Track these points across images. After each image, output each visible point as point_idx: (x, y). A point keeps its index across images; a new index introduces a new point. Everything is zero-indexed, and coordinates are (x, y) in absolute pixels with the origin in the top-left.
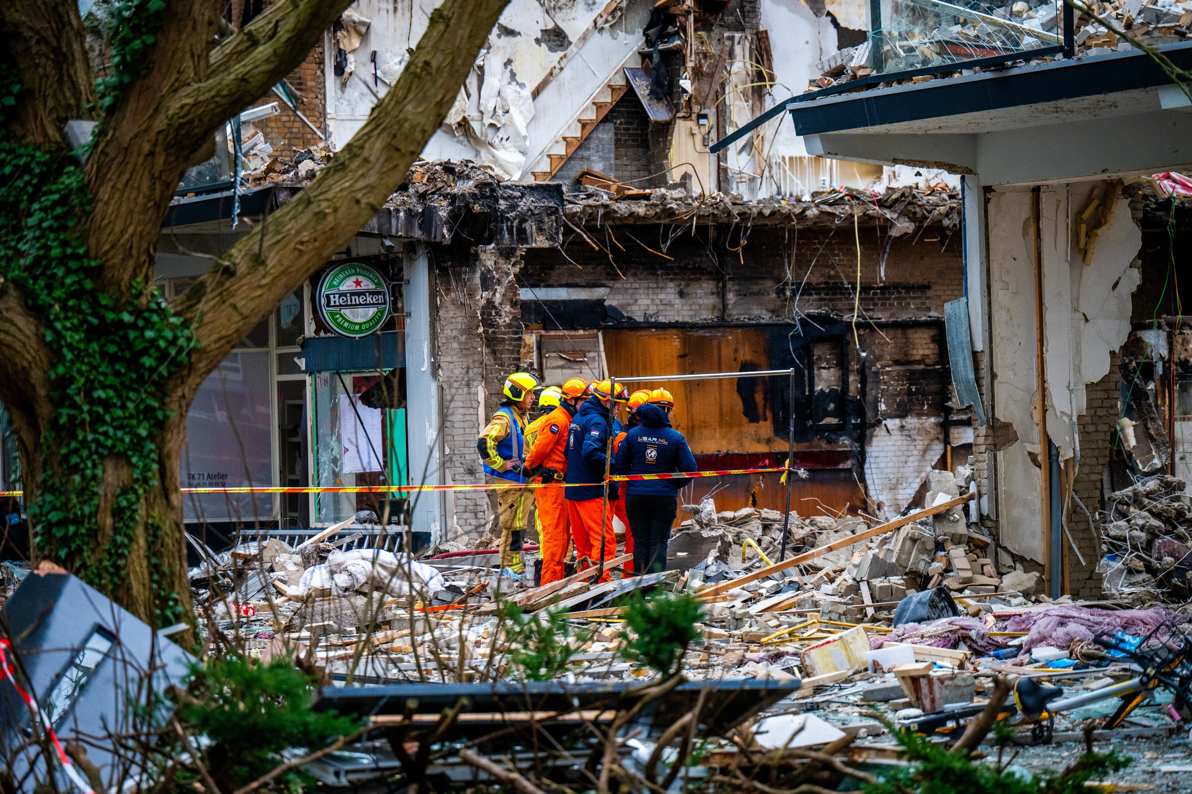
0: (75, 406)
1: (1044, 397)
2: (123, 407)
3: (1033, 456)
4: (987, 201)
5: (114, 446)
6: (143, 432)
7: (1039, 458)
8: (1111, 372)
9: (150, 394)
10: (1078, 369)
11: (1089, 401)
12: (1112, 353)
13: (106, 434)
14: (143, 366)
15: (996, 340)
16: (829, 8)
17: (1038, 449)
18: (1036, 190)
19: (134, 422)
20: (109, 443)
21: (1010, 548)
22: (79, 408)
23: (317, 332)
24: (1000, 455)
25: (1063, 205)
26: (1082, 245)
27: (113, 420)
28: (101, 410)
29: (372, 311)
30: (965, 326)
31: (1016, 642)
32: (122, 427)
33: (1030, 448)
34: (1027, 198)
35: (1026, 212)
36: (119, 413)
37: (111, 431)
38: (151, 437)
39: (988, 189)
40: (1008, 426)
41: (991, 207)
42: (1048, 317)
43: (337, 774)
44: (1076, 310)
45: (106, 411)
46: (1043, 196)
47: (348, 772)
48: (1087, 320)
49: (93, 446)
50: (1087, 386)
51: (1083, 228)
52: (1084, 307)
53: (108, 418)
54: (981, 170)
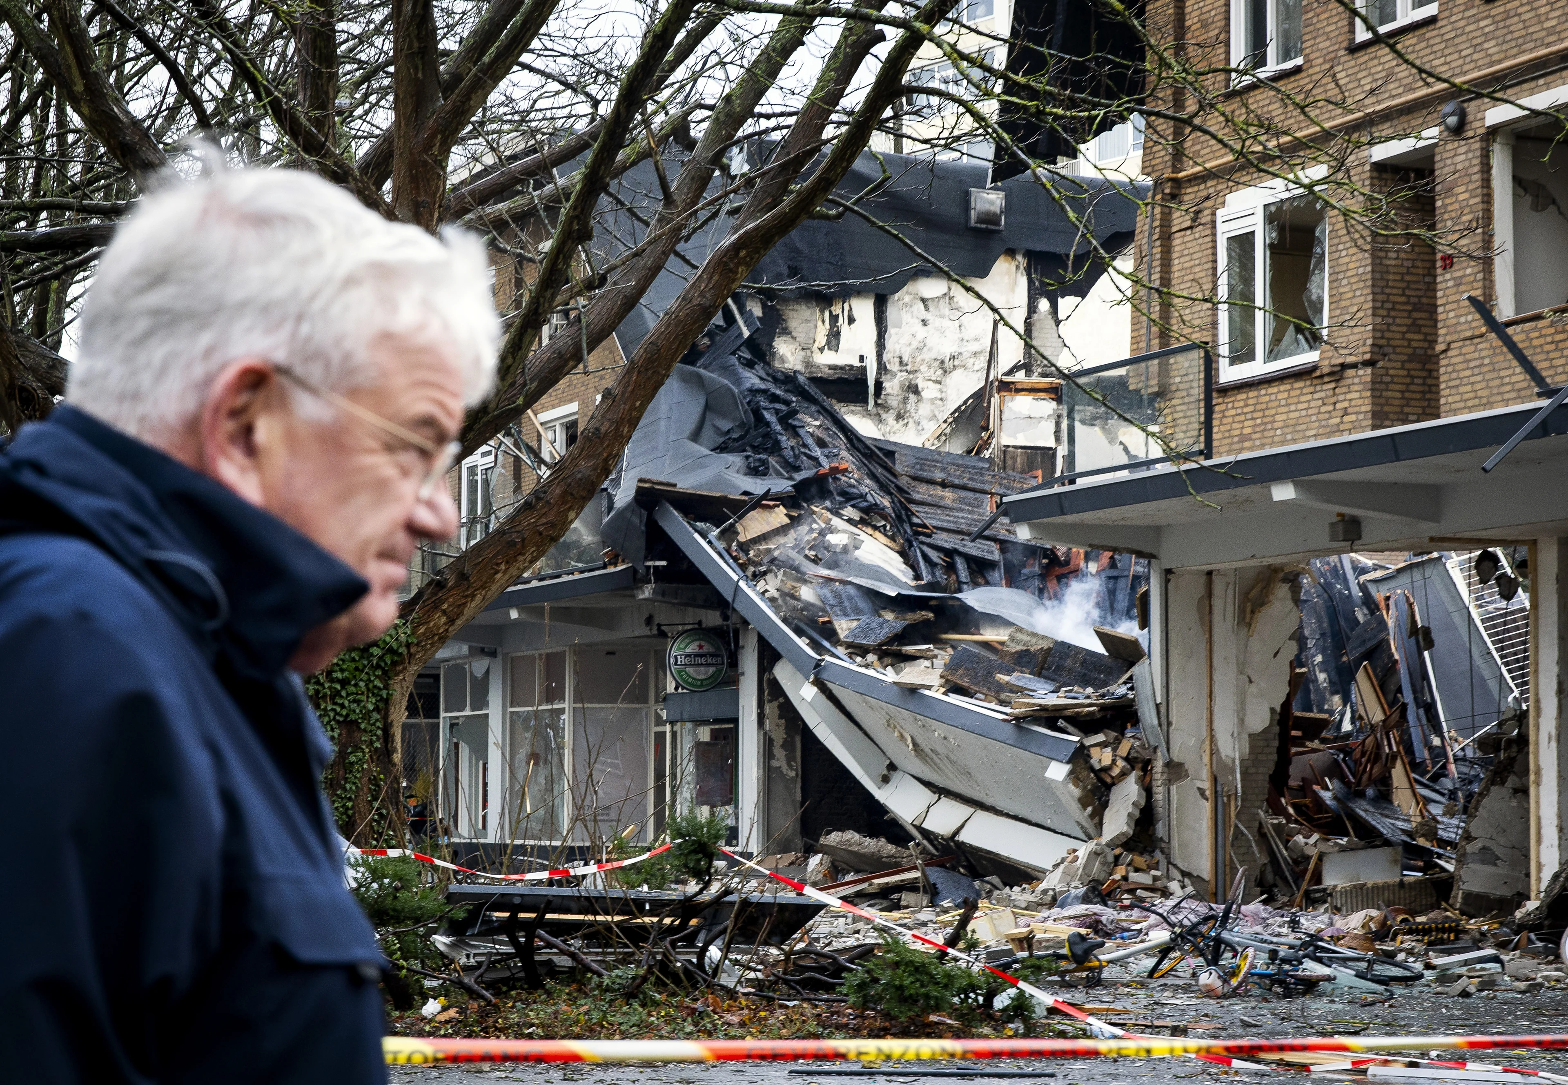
0: (318, 682)
1: (1212, 742)
2: (356, 685)
3: (1202, 792)
4: (1167, 581)
5: (347, 715)
6: (371, 707)
7: (1208, 793)
8: (1271, 725)
9: (377, 677)
10: (1242, 721)
11: (1251, 748)
12: (1272, 710)
13: (342, 706)
14: (372, 655)
15: (1172, 695)
16: (1122, 438)
17: (1206, 785)
18: (1210, 573)
19: (364, 698)
20: (344, 712)
21: (1180, 865)
22: (322, 685)
23: (676, 688)
24: (1174, 788)
25: (1231, 587)
26: (1248, 620)
27: (348, 695)
28: (338, 687)
29: (712, 670)
30: (1149, 683)
31: (1138, 927)
32: (355, 701)
33: (1199, 784)
34: (1203, 579)
35: (1201, 591)
36: (353, 689)
37: (346, 703)
38: (377, 709)
39: (1169, 572)
40: (1181, 765)
41: (1170, 585)
42: (1216, 678)
43: (468, 956)
44: (1241, 672)
45: (343, 687)
46: (1214, 577)
47: (475, 955)
48: (1251, 682)
49: (332, 714)
50: (1250, 735)
51: (1249, 606)
52: (1249, 671)
53: (344, 693)
54: (1163, 554)
